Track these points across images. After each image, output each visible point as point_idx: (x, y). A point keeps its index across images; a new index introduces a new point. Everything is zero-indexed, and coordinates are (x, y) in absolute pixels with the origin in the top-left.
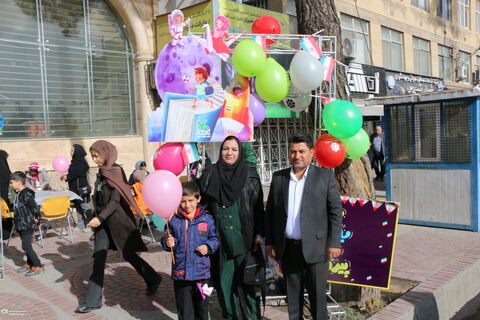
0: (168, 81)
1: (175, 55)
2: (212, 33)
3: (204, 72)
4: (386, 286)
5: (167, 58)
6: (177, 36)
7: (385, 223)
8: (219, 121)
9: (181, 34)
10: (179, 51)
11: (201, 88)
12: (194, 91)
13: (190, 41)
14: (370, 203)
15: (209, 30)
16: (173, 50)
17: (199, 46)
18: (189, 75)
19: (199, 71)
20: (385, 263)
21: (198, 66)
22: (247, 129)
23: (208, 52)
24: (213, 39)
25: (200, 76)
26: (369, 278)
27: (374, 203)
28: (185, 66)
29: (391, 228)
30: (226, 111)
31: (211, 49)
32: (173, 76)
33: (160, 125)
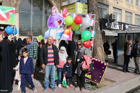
0: (50, 24)
1: (53, 18)
4: (99, 83)
5: (51, 18)
6: (54, 13)
8: (63, 35)
13: (57, 14)
15: (62, 12)
16: (52, 16)
17: (59, 15)
18: (56, 23)
21: (58, 21)
22: (70, 37)
23: (61, 17)
24: (63, 14)
25: (59, 23)
28: (55, 20)
29: (104, 69)
30: (65, 32)
31: (62, 16)
32: (52, 23)
33: (48, 35)
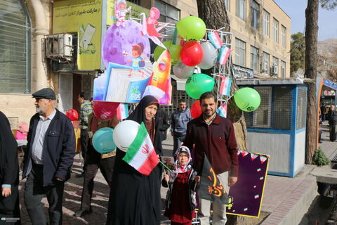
0: (111, 53)
1: (118, 34)
2: (147, 20)
3: (139, 49)
4: (257, 216)
5: (112, 35)
6: (120, 19)
7: (259, 170)
8: (147, 88)
9: (123, 18)
10: (121, 31)
11: (136, 62)
12: (131, 63)
13: (130, 24)
14: (249, 155)
15: (144, 17)
16: (117, 30)
17: (137, 29)
18: (127, 51)
19: (135, 48)
20: (257, 198)
21: (135, 44)
22: (167, 95)
23: (142, 34)
24: (148, 25)
25: (136, 52)
26: (246, 209)
27: (252, 155)
28: (125, 43)
29: (263, 174)
30: (153, 81)
31: (145, 32)
32: (116, 49)
33: (103, 87)
